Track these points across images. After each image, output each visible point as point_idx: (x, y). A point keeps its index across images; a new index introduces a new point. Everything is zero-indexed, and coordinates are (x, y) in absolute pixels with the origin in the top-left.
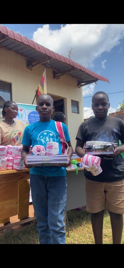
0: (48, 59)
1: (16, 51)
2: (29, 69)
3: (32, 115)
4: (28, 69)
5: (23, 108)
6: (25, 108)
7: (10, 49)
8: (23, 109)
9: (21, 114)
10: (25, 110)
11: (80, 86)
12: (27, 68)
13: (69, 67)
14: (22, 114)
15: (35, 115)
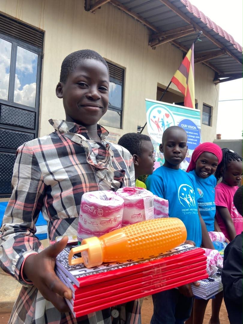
0: (193, 29)
1: (138, 14)
2: (152, 46)
3: (183, 125)
4: (150, 47)
5: (171, 112)
6: (173, 113)
7: (130, 10)
8: (171, 115)
9: (167, 122)
10: (174, 116)
11: (219, 81)
12: (149, 45)
13: (218, 48)
14: (169, 123)
15: (188, 127)
